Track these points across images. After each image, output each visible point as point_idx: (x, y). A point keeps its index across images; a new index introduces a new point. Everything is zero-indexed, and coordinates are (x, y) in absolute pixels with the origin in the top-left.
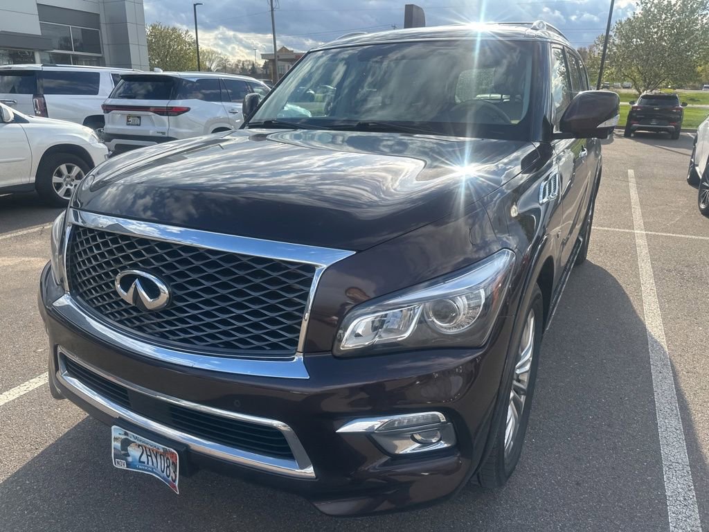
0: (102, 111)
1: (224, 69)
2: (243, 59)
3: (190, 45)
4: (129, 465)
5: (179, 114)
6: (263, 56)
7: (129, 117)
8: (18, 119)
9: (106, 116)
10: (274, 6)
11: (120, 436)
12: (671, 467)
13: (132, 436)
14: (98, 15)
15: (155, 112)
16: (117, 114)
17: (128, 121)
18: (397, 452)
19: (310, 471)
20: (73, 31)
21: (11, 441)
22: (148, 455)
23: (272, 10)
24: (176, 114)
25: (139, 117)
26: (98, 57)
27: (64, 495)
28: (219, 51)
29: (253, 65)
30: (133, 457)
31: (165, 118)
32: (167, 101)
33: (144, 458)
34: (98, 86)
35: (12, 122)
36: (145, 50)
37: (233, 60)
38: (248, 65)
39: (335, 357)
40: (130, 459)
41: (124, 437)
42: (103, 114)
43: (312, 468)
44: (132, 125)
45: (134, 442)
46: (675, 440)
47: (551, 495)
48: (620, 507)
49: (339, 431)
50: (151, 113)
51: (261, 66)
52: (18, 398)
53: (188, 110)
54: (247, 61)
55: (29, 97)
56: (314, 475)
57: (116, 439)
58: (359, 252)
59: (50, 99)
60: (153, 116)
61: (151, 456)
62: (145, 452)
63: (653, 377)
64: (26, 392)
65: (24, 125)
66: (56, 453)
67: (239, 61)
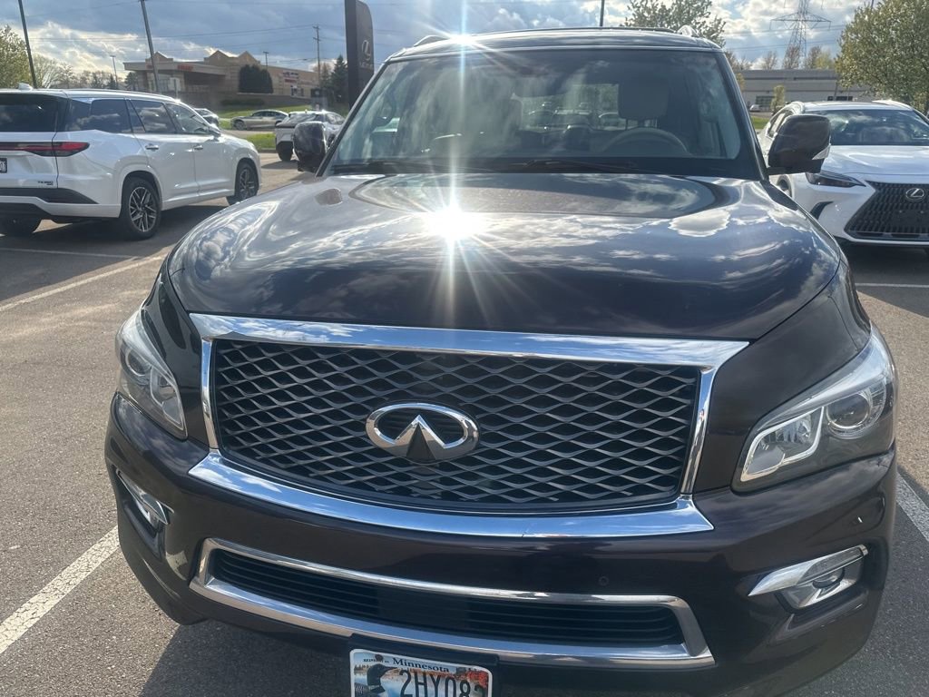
1: (65, 84)
2: (92, 70)
3: (14, 48)
5: (73, 153)
6: (127, 66)
11: (366, 664)
13: (389, 659)
15: (32, 151)
18: (801, 606)
19: (706, 656)
22: (417, 684)
24: (67, 153)
25: (4, 160)
28: (50, 57)
29: (112, 78)
31: (49, 160)
32: (52, 134)
33: (410, 690)
37: (78, 71)
38: (102, 79)
39: (736, 494)
41: (373, 664)
43: (709, 651)
45: (392, 668)
50: (24, 153)
51: (123, 81)
52: (27, 634)
53: (86, 146)
54: (99, 73)
56: (712, 661)
57: (358, 670)
60: (28, 157)
61: (425, 684)
62: (413, 680)
64: (34, 621)
67: (87, 73)
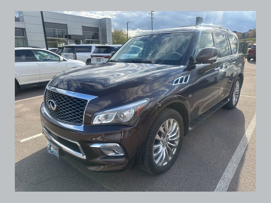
0: (90, 57)
4: (51, 152)
7: (97, 59)
8: (64, 60)
9: (92, 59)
10: (153, 21)
11: (49, 144)
12: (224, 179)
13: (51, 144)
14: (98, 28)
15: (105, 57)
16: (94, 58)
17: (97, 60)
18: (108, 155)
20: (92, 33)
21: (37, 145)
23: (152, 22)
25: (100, 59)
26: (98, 41)
27: (43, 160)
30: (52, 150)
31: (107, 59)
32: (108, 54)
33: (54, 150)
34: (91, 50)
35: (62, 61)
36: (111, 38)
39: (91, 126)
40: (51, 150)
41: (50, 144)
42: (91, 58)
43: (85, 156)
44: (98, 61)
45: (52, 146)
46: (231, 171)
47: (175, 181)
48: (197, 188)
49: (91, 146)
50: (104, 58)
55: (72, 54)
56: (85, 158)
58: (99, 97)
59: (78, 54)
63: (237, 149)
65: (66, 62)
66: (45, 150)
